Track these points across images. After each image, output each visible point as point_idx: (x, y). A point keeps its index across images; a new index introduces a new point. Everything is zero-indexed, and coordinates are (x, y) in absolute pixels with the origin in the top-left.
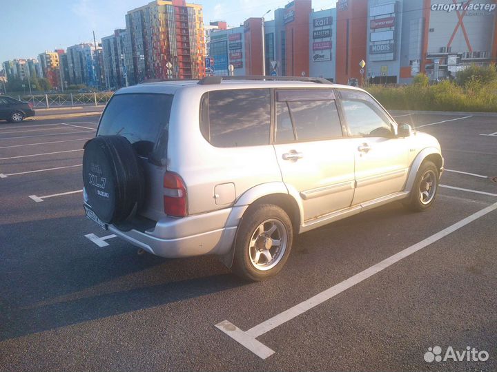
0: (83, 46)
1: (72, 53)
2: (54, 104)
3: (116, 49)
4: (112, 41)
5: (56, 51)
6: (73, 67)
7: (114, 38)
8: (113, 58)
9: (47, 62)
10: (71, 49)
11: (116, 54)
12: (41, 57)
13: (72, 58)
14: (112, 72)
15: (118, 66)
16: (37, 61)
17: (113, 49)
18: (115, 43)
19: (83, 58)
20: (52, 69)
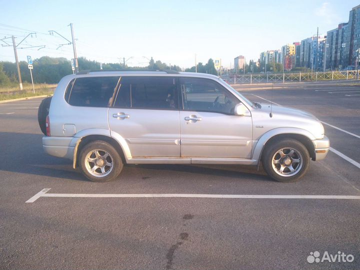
0: (312, 39)
1: (304, 44)
2: (255, 81)
3: (337, 39)
4: (335, 33)
5: (294, 43)
6: (303, 54)
7: (337, 31)
8: (334, 47)
9: (287, 52)
10: (303, 42)
11: (337, 44)
12: (284, 48)
13: (304, 48)
14: (331, 57)
15: (336, 52)
16: (280, 51)
17: (334, 39)
18: (337, 35)
19: (311, 48)
20: (289, 56)
